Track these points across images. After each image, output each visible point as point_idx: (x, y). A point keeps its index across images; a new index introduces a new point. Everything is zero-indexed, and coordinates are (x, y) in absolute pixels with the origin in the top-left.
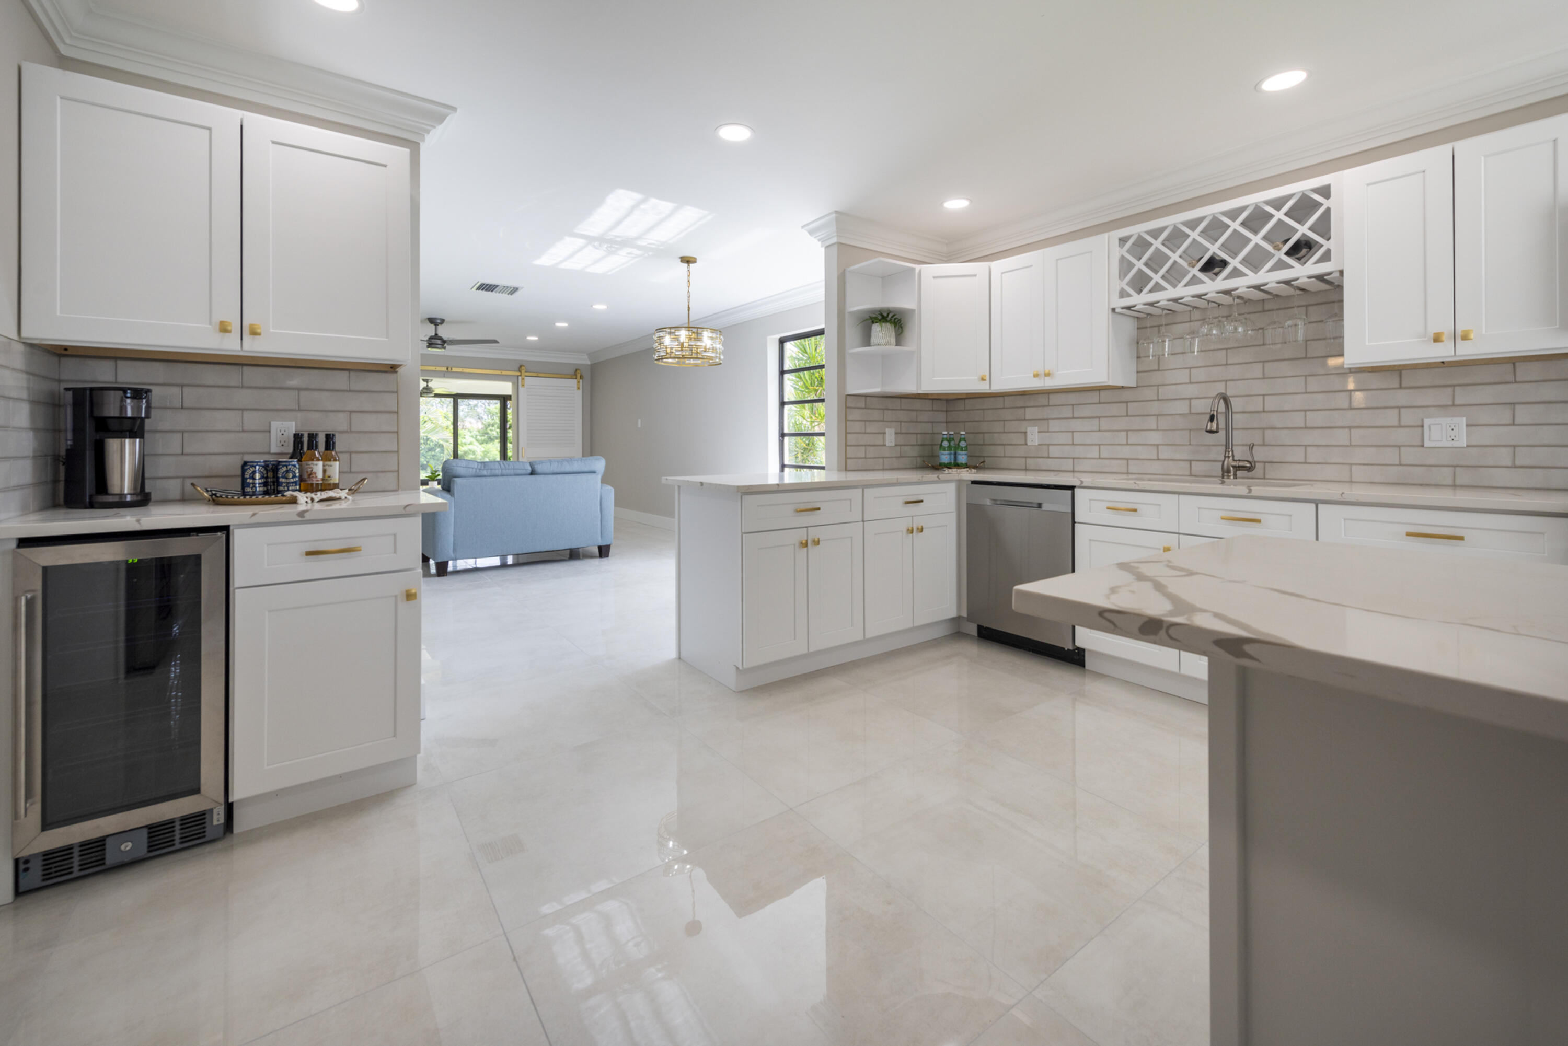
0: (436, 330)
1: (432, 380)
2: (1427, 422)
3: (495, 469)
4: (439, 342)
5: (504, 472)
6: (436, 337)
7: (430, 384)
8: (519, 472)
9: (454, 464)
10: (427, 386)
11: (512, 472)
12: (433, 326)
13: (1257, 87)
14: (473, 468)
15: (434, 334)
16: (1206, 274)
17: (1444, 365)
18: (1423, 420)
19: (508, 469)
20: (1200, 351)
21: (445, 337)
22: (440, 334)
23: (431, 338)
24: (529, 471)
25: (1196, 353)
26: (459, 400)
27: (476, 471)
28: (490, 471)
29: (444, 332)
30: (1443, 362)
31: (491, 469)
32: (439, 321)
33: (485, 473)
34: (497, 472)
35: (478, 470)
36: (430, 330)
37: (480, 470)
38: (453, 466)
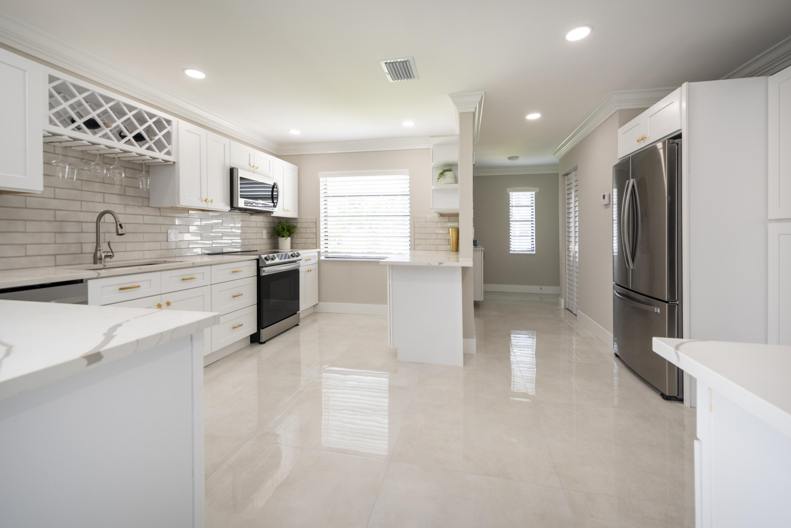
2: (169, 231)
13: (183, 70)
16: (91, 130)
17: (172, 208)
18: (167, 231)
20: (76, 179)
25: (74, 180)
30: (172, 207)
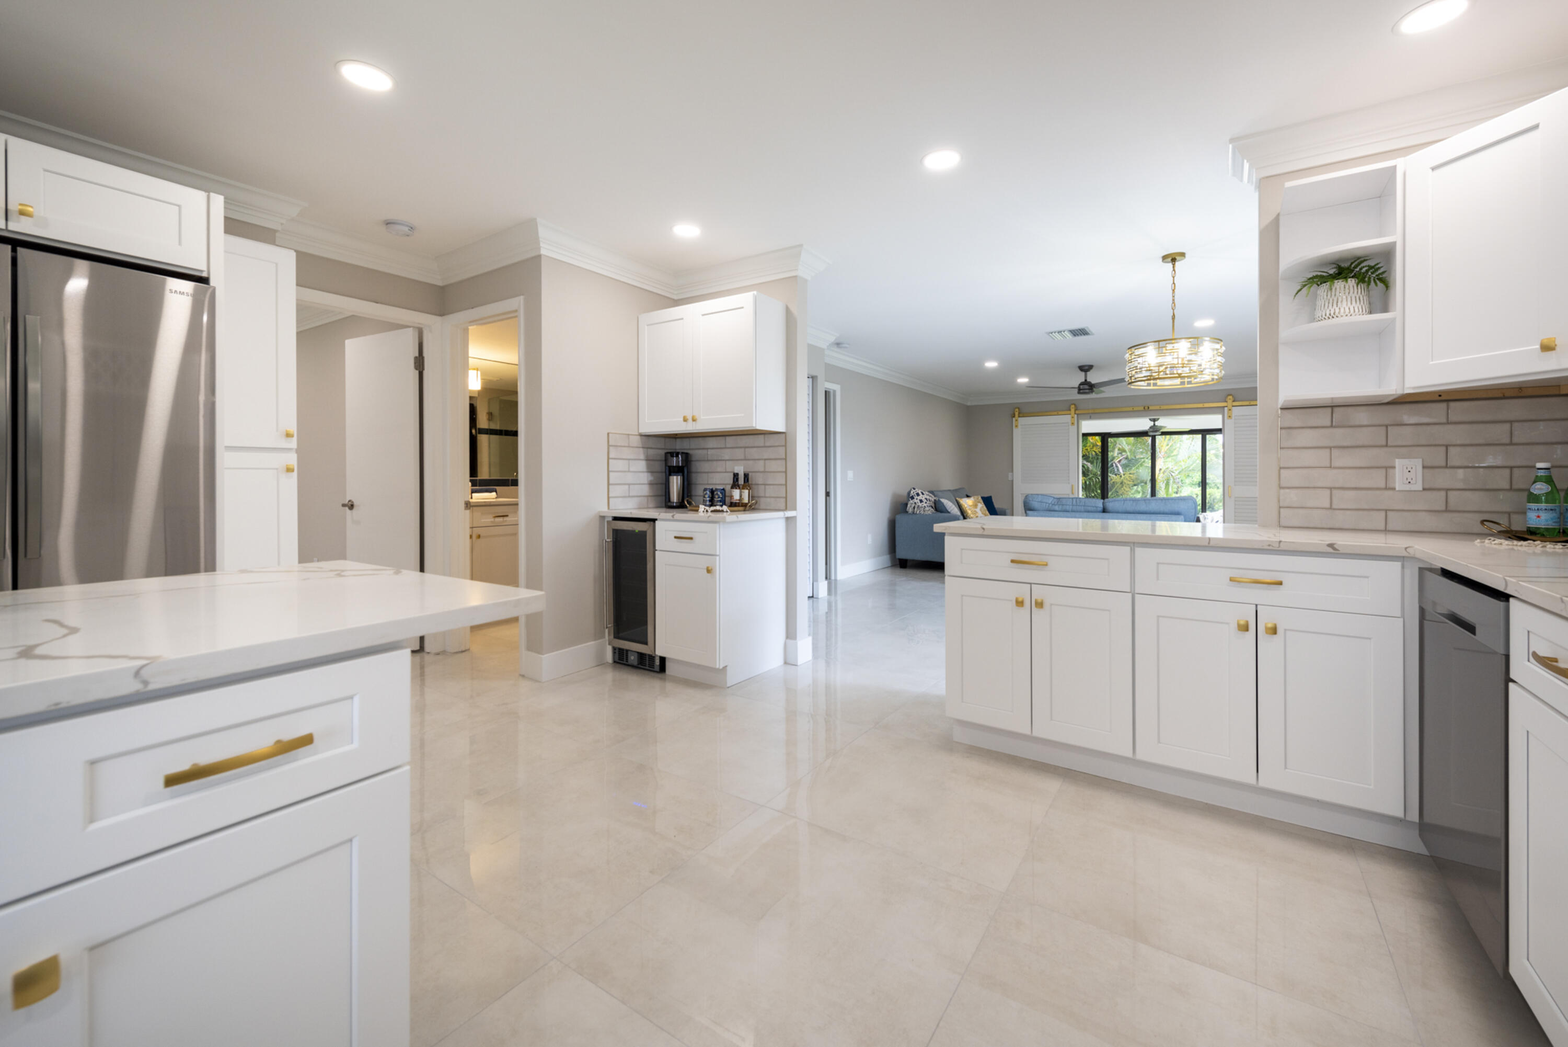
0: (1086, 376)
1: (1158, 419)
3: (1066, 505)
4: (1086, 387)
5: (1075, 508)
6: (1086, 383)
7: (1157, 423)
8: (1090, 509)
9: (1031, 499)
10: (1154, 425)
11: (1082, 509)
12: (1083, 373)
14: (1047, 503)
15: (1083, 380)
19: (1079, 506)
21: (1093, 382)
22: (1088, 380)
23: (1081, 384)
24: (1101, 509)
26: (1208, 436)
27: (1049, 506)
28: (1061, 506)
29: (1093, 378)
31: (1063, 505)
32: (1087, 368)
33: (1056, 508)
34: (1068, 508)
35: (1051, 505)
36: (1080, 378)
37: (1053, 505)
38: (1030, 500)
